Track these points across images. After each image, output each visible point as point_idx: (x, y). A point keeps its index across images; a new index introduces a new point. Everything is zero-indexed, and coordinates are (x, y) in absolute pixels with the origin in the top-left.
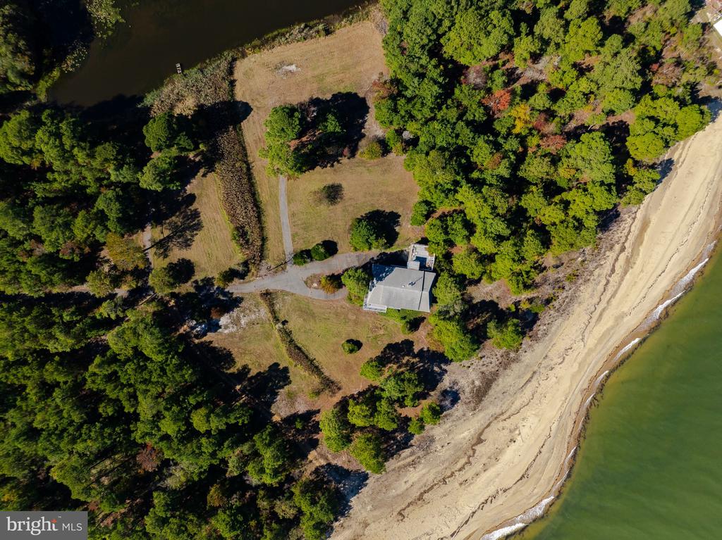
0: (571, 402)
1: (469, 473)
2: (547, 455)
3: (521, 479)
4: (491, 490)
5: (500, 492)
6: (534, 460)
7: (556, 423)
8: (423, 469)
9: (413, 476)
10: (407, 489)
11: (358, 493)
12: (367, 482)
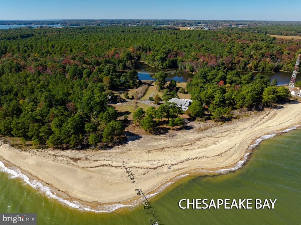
0: (246, 140)
1: (190, 148)
2: (233, 152)
3: (218, 155)
4: (201, 155)
5: (205, 157)
6: (226, 152)
7: (238, 144)
8: (168, 141)
9: (162, 142)
10: (157, 145)
11: (134, 140)
12: (141, 139)
